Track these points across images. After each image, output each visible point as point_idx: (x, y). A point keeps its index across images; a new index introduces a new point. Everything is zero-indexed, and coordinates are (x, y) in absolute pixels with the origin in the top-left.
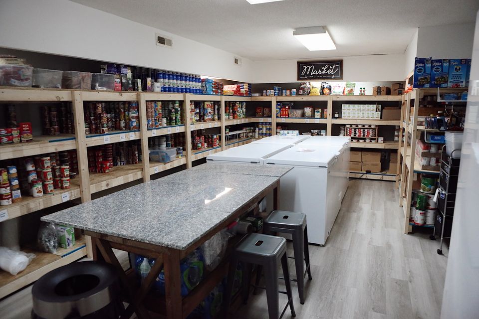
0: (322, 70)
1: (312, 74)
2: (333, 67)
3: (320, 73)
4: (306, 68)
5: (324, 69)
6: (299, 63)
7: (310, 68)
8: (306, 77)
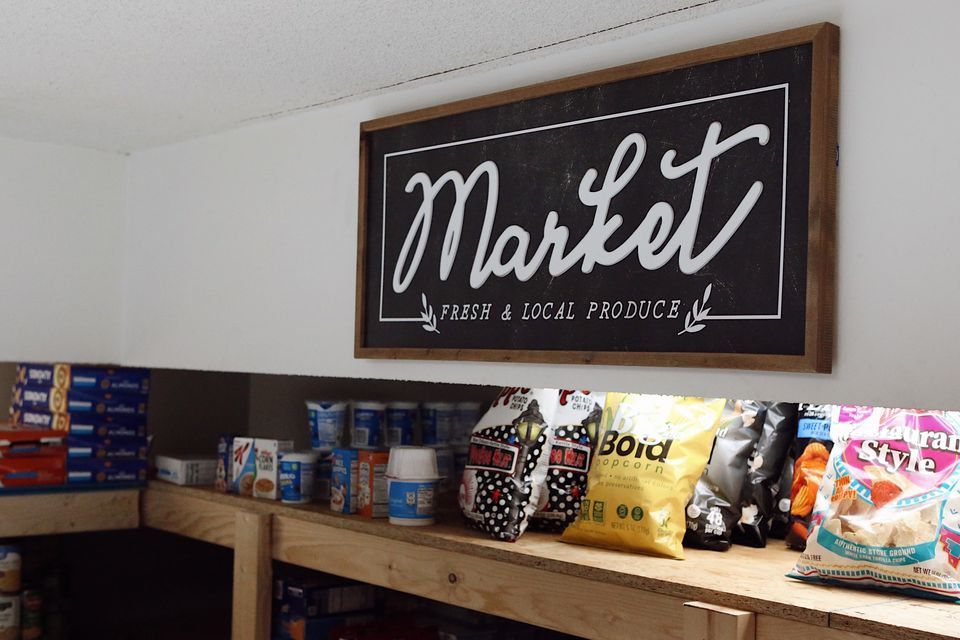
0: (579, 222)
1: (477, 279)
2: (702, 164)
3: (558, 267)
4: (431, 192)
5: (601, 200)
6: (375, 140)
7: (463, 190)
8: (428, 321)
